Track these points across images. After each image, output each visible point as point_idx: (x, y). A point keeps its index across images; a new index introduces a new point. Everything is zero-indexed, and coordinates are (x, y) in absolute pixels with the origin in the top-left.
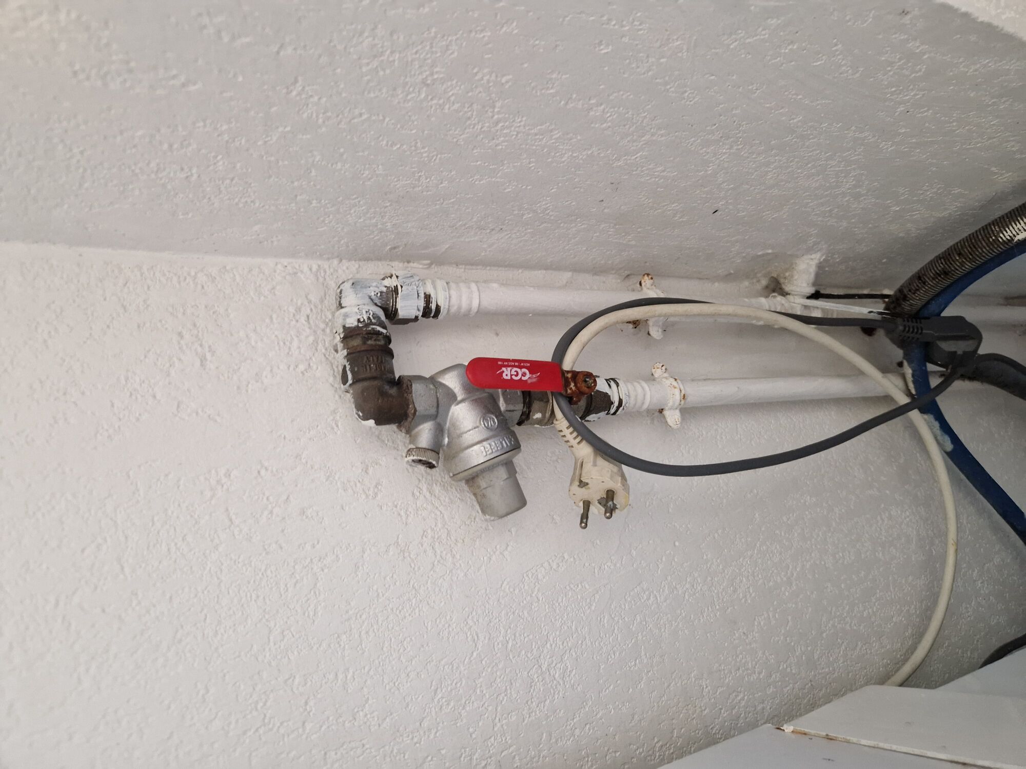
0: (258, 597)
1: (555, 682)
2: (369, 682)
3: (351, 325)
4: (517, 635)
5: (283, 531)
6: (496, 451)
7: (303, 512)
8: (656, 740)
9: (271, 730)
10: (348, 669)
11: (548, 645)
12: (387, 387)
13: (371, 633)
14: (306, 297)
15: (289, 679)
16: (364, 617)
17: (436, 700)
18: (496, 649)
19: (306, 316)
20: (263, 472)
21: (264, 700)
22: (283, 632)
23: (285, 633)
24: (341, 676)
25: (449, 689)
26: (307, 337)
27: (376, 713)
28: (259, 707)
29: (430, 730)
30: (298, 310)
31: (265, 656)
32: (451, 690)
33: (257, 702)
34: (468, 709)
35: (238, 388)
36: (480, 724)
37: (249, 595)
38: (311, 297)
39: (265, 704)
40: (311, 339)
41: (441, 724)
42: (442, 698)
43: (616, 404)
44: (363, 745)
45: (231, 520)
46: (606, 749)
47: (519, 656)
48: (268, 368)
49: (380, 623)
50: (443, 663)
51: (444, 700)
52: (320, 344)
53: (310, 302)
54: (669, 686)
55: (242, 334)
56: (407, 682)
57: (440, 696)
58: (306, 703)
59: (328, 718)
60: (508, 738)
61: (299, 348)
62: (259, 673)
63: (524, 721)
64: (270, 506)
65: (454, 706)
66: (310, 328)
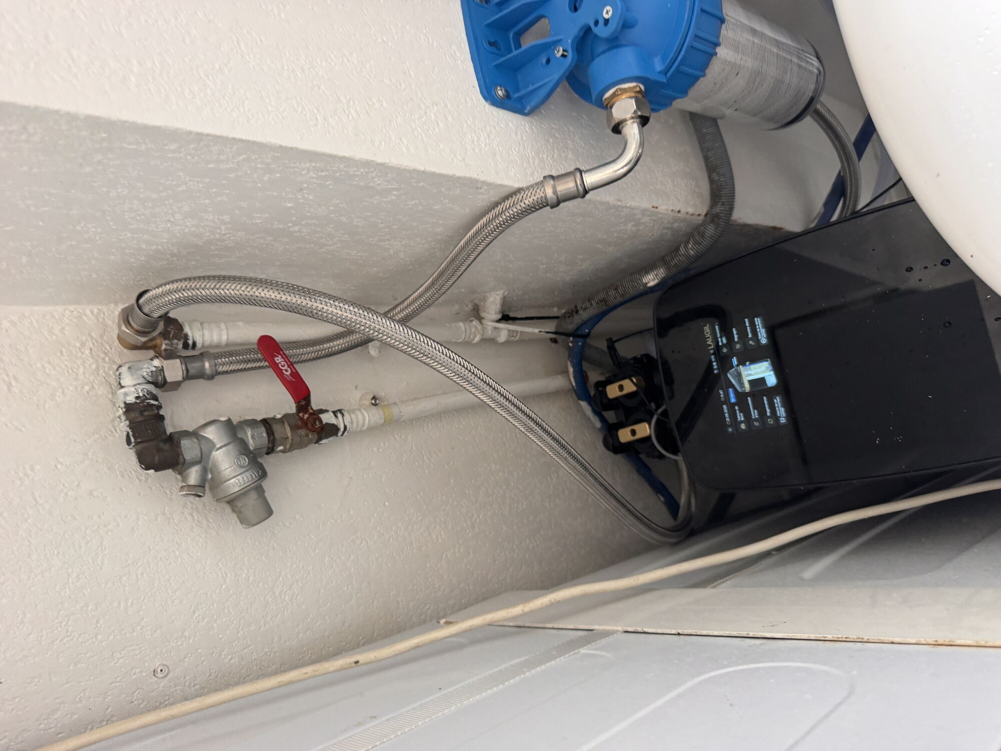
0: (59, 553)
1: (285, 603)
2: (144, 607)
3: (131, 402)
4: (257, 573)
5: (76, 507)
6: (247, 482)
7: (91, 493)
8: (361, 638)
9: (73, 639)
10: (128, 599)
11: (281, 579)
12: (161, 445)
13: (145, 575)
14: (89, 334)
15: (84, 606)
16: (139, 564)
17: (194, 618)
18: (240, 582)
19: (89, 349)
20: (59, 466)
21: (66, 621)
22: (78, 576)
23: (81, 576)
24: (123, 604)
25: (204, 610)
26: (90, 365)
27: (149, 628)
28: (63, 625)
29: (190, 637)
30: (83, 344)
31: (66, 592)
32: (206, 611)
33: (61, 622)
34: (218, 623)
35: (38, 405)
36: (228, 632)
37: (52, 552)
38: (93, 334)
39: (67, 623)
40: (94, 366)
41: (198, 633)
42: (199, 616)
43: (342, 429)
44: (140, 648)
45: (36, 500)
46: (322, 645)
47: (257, 587)
48: (61, 390)
49: (152, 567)
50: (200, 592)
51: (200, 617)
52: (101, 370)
53: (92, 338)
54: (373, 602)
55: (39, 365)
56: (172, 606)
57: (197, 615)
58: (97, 622)
59: (114, 631)
60: (248, 641)
61: (84, 373)
62: (61, 603)
63: (260, 629)
64: (65, 490)
65: (208, 621)
66: (93, 358)
